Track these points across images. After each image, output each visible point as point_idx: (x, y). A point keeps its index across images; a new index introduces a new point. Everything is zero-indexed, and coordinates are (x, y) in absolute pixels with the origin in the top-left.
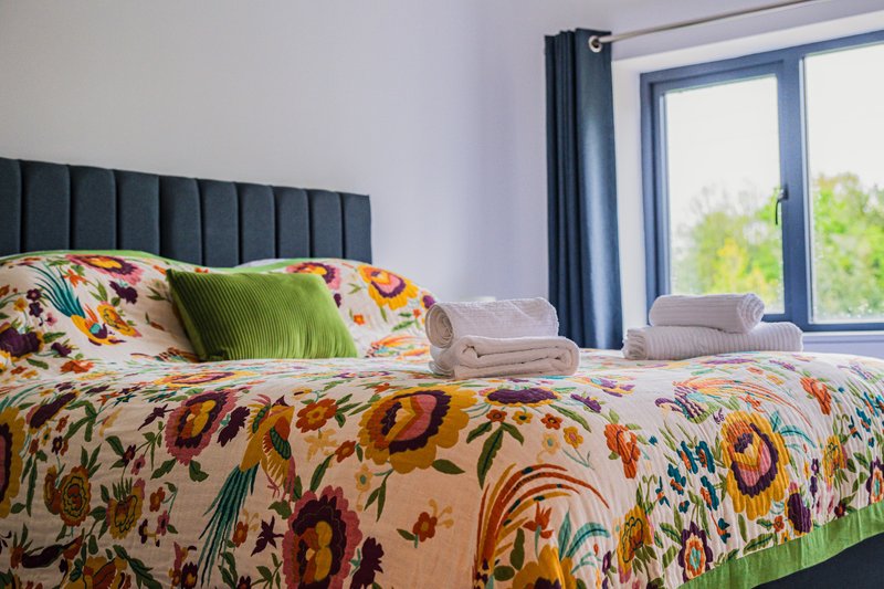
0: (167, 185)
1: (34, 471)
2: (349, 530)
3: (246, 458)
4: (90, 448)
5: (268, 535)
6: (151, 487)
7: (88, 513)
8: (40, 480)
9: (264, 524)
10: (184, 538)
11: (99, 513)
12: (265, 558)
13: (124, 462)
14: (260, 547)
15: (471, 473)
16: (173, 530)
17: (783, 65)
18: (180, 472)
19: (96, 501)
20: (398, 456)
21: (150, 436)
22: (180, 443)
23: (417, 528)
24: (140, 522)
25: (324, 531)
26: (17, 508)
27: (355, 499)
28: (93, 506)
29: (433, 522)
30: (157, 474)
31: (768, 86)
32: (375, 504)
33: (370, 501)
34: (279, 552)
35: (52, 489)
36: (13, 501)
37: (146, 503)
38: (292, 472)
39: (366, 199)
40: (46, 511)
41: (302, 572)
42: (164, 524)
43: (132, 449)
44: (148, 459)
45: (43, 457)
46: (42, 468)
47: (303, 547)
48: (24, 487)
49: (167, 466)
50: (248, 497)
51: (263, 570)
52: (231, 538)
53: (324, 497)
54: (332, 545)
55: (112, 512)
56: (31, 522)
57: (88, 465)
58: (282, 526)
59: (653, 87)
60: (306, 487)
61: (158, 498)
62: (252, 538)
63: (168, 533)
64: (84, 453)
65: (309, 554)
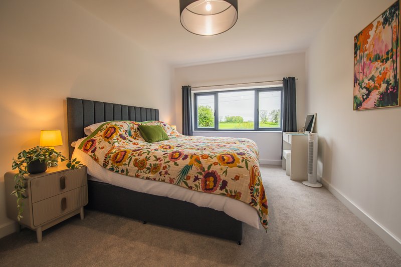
0: (129, 107)
1: (131, 158)
2: (218, 178)
3: (190, 163)
4: (148, 156)
5: (196, 179)
6: (163, 165)
7: (145, 168)
8: (133, 160)
9: (195, 176)
10: (172, 177)
11: (148, 169)
12: (197, 183)
13: (157, 160)
14: (195, 181)
15: (245, 168)
16: (169, 174)
17: (215, 93)
18: (171, 163)
19: (148, 166)
20: (229, 165)
21: (165, 157)
22: (172, 158)
23: (235, 178)
24: (159, 172)
25: (212, 179)
26: (125, 165)
27: (219, 173)
28: (147, 167)
29: (239, 177)
30: (165, 163)
31: (213, 97)
32: (225, 173)
33: (224, 173)
34: (200, 182)
35: (136, 162)
36: (124, 163)
37: (162, 168)
38: (202, 166)
39: (158, 110)
40: (133, 166)
41: (205, 186)
42: (166, 173)
43: (160, 158)
44: (163, 160)
45: (135, 156)
46: (134, 158)
47: (206, 181)
48: (128, 161)
49: (168, 162)
50: (190, 171)
51: (196, 185)
52: (185, 178)
53: (212, 172)
54: (214, 181)
55: (152, 169)
56: (128, 168)
57: (147, 159)
58: (200, 177)
59: (196, 95)
60: (206, 169)
61: (165, 168)
62: (192, 179)
63: (167, 175)
64: (147, 157)
65: (208, 183)
